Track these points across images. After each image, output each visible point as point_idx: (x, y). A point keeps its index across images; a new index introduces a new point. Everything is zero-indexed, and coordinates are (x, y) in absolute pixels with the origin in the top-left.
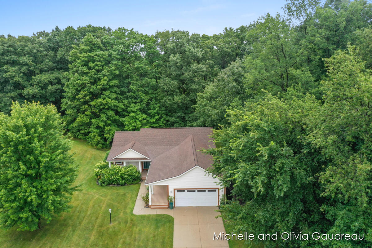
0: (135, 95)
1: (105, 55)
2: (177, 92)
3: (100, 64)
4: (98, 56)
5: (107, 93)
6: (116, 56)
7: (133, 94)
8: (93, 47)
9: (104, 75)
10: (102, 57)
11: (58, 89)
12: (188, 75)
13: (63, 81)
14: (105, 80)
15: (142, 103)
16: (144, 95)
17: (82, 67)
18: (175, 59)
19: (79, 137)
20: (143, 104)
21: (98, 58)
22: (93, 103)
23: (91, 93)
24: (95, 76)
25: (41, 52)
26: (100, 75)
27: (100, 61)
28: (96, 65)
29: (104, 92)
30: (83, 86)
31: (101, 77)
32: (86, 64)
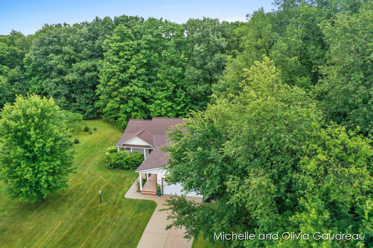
0: (162, 83)
1: (134, 45)
2: (201, 82)
3: (129, 54)
4: (128, 46)
5: (135, 81)
6: (145, 45)
7: (160, 82)
8: (124, 37)
9: (133, 64)
10: (131, 47)
11: (94, 76)
12: (211, 65)
13: (99, 68)
14: (133, 69)
15: (168, 91)
16: (171, 83)
17: (114, 56)
18: (199, 49)
19: (111, 120)
20: (170, 92)
21: (127, 48)
22: (121, 90)
23: (120, 80)
24: (124, 65)
25: (81, 42)
26: (129, 64)
27: (129, 51)
28: (126, 54)
29: (132, 80)
30: (113, 74)
31: (130, 65)
32: (117, 53)
